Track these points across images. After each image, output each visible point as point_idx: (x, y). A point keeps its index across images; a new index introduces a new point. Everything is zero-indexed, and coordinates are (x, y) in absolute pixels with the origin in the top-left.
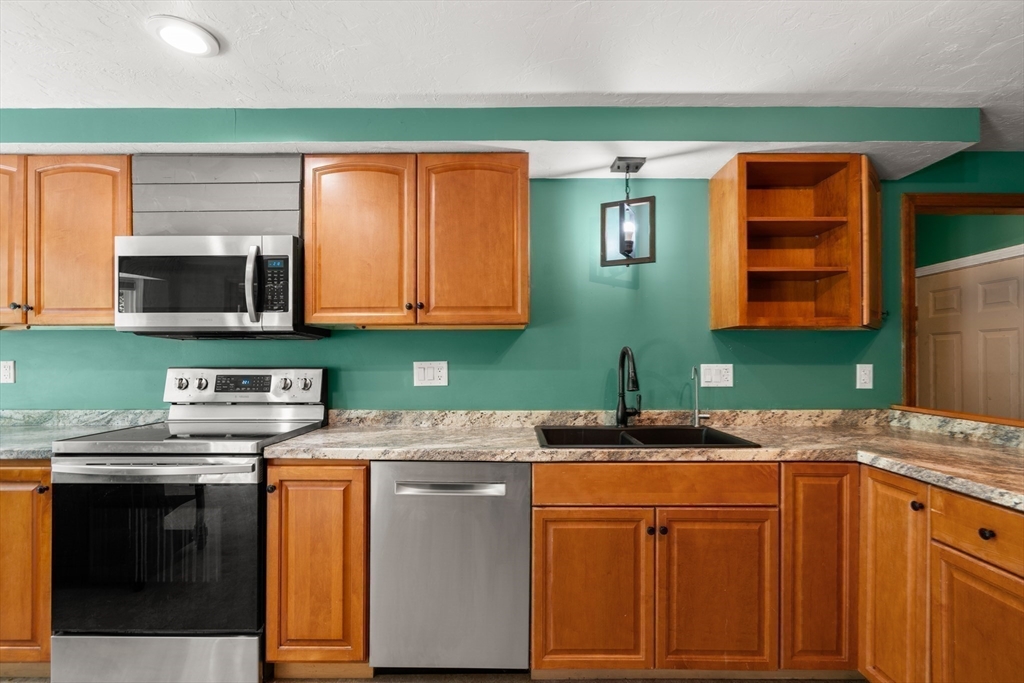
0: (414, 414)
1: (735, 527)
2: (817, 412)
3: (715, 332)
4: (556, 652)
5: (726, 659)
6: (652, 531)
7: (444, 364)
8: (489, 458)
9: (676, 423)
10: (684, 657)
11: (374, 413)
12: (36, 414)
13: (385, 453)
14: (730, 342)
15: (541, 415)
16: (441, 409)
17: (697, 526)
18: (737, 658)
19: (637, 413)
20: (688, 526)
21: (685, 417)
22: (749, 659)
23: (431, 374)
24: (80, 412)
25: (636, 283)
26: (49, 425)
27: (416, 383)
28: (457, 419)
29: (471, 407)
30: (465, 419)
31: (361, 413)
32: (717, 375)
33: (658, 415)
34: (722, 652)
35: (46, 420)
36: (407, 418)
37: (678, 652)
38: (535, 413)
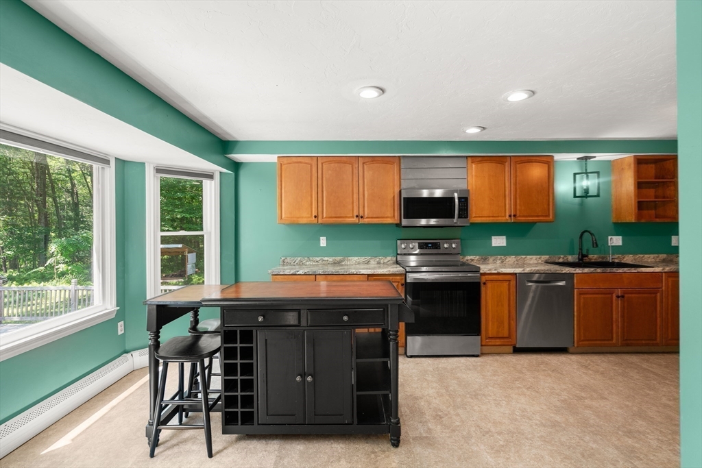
0: (493, 258)
1: (646, 295)
2: (657, 255)
3: (615, 223)
4: (583, 341)
5: (644, 342)
6: (618, 297)
7: (505, 237)
8: (560, 272)
9: (600, 260)
10: (629, 342)
11: (478, 257)
12: (338, 258)
13: (523, 270)
14: (621, 227)
15: (546, 257)
16: (505, 255)
17: (633, 295)
18: (647, 342)
19: (587, 256)
20: (630, 295)
21: (603, 258)
22: (651, 342)
23: (499, 241)
24: (356, 258)
25: (582, 204)
26: (343, 263)
27: (493, 245)
28: (511, 259)
29: (517, 254)
30: (514, 259)
31: (472, 257)
32: (617, 241)
33: (593, 257)
34: (642, 340)
35: (342, 261)
36: (491, 259)
37: (626, 340)
38: (543, 257)
